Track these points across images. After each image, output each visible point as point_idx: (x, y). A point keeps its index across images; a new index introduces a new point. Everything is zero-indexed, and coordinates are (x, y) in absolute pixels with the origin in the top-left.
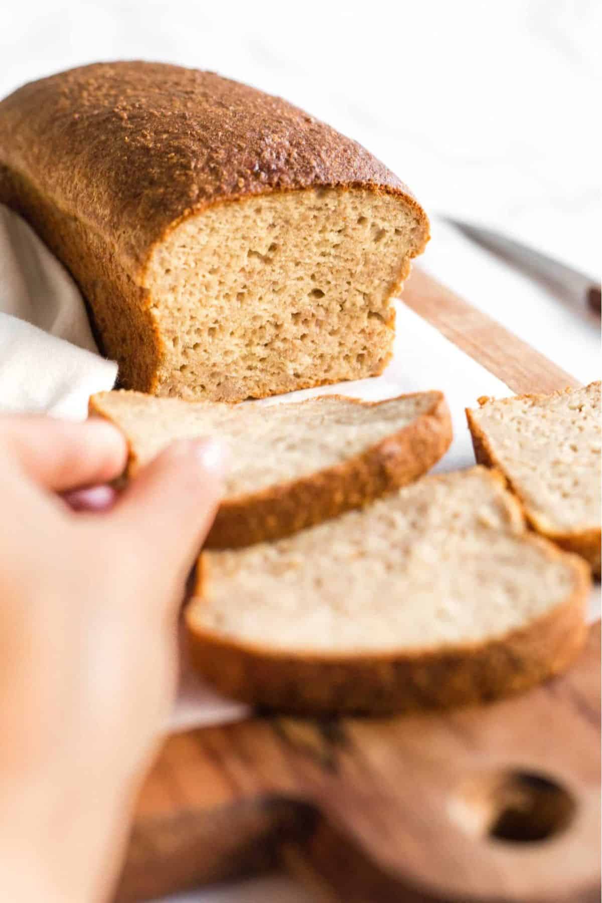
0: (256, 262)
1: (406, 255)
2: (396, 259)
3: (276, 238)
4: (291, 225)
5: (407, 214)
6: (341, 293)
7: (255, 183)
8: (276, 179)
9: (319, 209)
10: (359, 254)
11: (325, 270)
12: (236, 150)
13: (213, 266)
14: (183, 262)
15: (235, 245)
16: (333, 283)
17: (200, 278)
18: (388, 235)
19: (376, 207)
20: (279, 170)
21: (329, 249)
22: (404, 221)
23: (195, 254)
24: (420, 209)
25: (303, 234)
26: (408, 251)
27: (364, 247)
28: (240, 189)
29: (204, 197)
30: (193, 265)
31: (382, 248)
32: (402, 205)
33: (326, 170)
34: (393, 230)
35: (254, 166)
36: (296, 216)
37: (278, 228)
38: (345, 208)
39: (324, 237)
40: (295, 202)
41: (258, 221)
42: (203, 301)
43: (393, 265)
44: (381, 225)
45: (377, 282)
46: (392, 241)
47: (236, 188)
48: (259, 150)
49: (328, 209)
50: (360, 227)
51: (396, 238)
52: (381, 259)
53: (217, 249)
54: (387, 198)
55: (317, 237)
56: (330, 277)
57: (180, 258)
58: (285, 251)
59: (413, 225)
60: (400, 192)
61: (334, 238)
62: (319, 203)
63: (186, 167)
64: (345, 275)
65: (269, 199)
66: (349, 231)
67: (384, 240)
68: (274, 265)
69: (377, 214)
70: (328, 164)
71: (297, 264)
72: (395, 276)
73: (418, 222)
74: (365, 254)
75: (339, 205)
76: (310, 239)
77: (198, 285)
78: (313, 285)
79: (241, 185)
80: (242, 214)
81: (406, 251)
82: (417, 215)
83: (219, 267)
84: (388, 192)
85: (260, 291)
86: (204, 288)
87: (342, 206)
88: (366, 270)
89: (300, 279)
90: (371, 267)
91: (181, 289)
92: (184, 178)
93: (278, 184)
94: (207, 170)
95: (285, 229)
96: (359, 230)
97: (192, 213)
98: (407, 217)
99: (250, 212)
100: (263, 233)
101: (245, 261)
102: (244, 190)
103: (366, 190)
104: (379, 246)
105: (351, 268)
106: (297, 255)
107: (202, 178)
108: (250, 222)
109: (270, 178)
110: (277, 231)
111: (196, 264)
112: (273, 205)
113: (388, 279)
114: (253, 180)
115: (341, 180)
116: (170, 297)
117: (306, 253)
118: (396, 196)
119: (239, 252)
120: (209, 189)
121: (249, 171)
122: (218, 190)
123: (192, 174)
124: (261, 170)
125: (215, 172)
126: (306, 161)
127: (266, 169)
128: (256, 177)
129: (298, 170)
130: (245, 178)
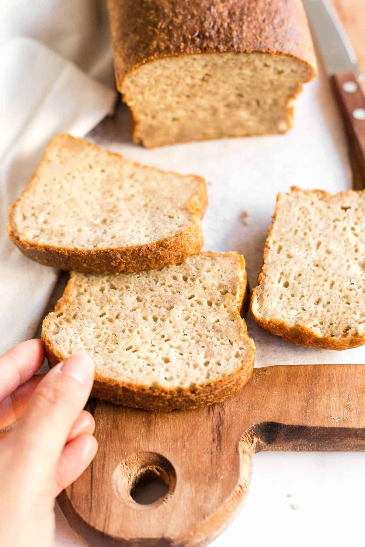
3: (209, 71)
5: (298, 64)
7: (191, 46)
8: (205, 45)
12: (189, 17)
19: (275, 61)
20: (210, 38)
28: (180, 49)
29: (157, 53)
33: (241, 40)
35: (195, 32)
37: (209, 66)
44: (280, 68)
47: (178, 49)
48: (203, 19)
59: (303, 69)
61: (248, 73)
63: (155, 25)
69: (277, 64)
70: (244, 35)
71: (225, 83)
73: (306, 68)
79: (182, 47)
89: (228, 89)
92: (151, 33)
93: (206, 48)
94: (166, 31)
95: (214, 68)
96: (265, 70)
97: (148, 61)
102: (182, 51)
103: (265, 55)
106: (224, 79)
107: (161, 37)
109: (202, 44)
114: (191, 44)
115: (247, 49)
117: (230, 78)
120: (163, 46)
121: (190, 37)
122: (167, 48)
123: (157, 31)
124: (198, 36)
125: (170, 34)
126: (230, 32)
127: (202, 36)
128: (193, 41)
129: (222, 39)
130: (185, 41)
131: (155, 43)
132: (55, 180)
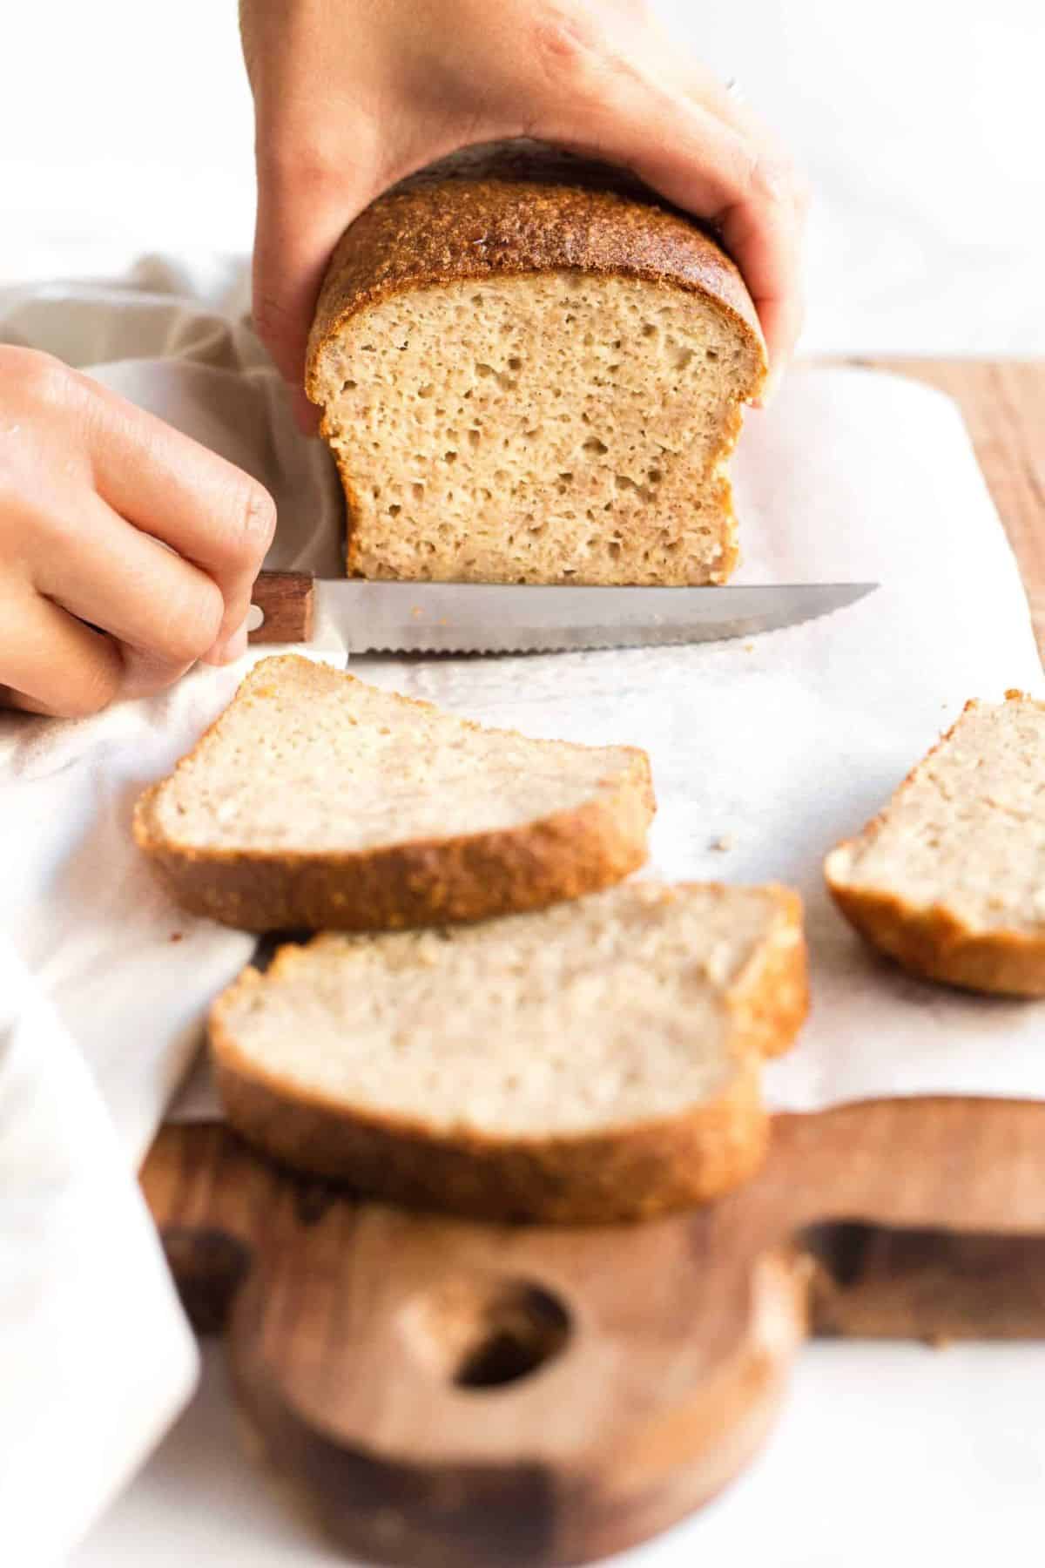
0: (490, 385)
1: (730, 396)
2: (715, 401)
3: (515, 346)
4: (535, 328)
5: (721, 327)
6: (632, 448)
7: (466, 259)
8: (499, 256)
9: (576, 307)
10: (650, 387)
11: (601, 408)
13: (422, 383)
14: (373, 373)
15: (453, 353)
16: (617, 430)
17: (405, 399)
18: (695, 359)
19: (666, 310)
20: (513, 244)
21: (603, 374)
22: (719, 338)
23: (389, 363)
24: (741, 320)
25: (556, 345)
26: (732, 391)
27: (658, 375)
30: (390, 379)
31: (688, 381)
32: (711, 310)
34: (704, 352)
35: (479, 237)
36: (540, 314)
37: (515, 331)
38: (617, 307)
39: (591, 352)
40: (532, 291)
41: (482, 317)
42: (415, 438)
43: (711, 410)
44: (682, 341)
45: (688, 436)
46: (704, 370)
47: (436, 265)
49: (589, 306)
50: (646, 340)
51: (709, 366)
52: (689, 398)
53: (425, 358)
54: (685, 297)
55: (580, 351)
56: (611, 421)
57: (367, 366)
58: (532, 370)
59: (736, 346)
60: (702, 289)
61: (608, 356)
62: (573, 296)
64: (634, 419)
65: (490, 283)
66: (629, 347)
67: (691, 367)
68: (519, 392)
69: (670, 321)
70: (592, 240)
71: (558, 394)
72: (719, 429)
73: (743, 341)
74: (661, 387)
75: (606, 302)
76: (568, 353)
77: (403, 411)
78: (588, 431)
80: (453, 304)
81: (729, 390)
82: (739, 331)
83: (430, 386)
84: (685, 289)
85: (501, 431)
86: (413, 420)
87: (611, 304)
88: (665, 413)
89: (565, 418)
90: (675, 410)
91: (375, 415)
92: (381, 252)
93: (500, 263)
94: (413, 242)
95: (526, 336)
96: (646, 345)
98: (722, 332)
99: (466, 302)
100: (494, 338)
101: (473, 380)
103: (642, 279)
104: (684, 376)
105: (642, 407)
106: (552, 376)
107: (402, 252)
108: (468, 319)
109: (492, 255)
110: (514, 337)
111: (395, 378)
112: (499, 294)
113: (706, 432)
114: (468, 256)
115: (596, 261)
116: (360, 426)
117: (567, 377)
118: (697, 294)
119: (461, 365)
120: (403, 265)
121: (466, 244)
122: (414, 268)
123: (395, 246)
124: (486, 243)
125: (422, 243)
126: (559, 234)
127: (495, 242)
128: (472, 251)
129: (540, 244)
130: (455, 252)
131: (386, 266)
132: (262, 741)
